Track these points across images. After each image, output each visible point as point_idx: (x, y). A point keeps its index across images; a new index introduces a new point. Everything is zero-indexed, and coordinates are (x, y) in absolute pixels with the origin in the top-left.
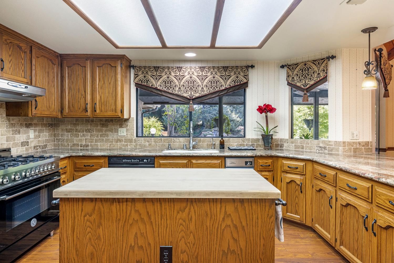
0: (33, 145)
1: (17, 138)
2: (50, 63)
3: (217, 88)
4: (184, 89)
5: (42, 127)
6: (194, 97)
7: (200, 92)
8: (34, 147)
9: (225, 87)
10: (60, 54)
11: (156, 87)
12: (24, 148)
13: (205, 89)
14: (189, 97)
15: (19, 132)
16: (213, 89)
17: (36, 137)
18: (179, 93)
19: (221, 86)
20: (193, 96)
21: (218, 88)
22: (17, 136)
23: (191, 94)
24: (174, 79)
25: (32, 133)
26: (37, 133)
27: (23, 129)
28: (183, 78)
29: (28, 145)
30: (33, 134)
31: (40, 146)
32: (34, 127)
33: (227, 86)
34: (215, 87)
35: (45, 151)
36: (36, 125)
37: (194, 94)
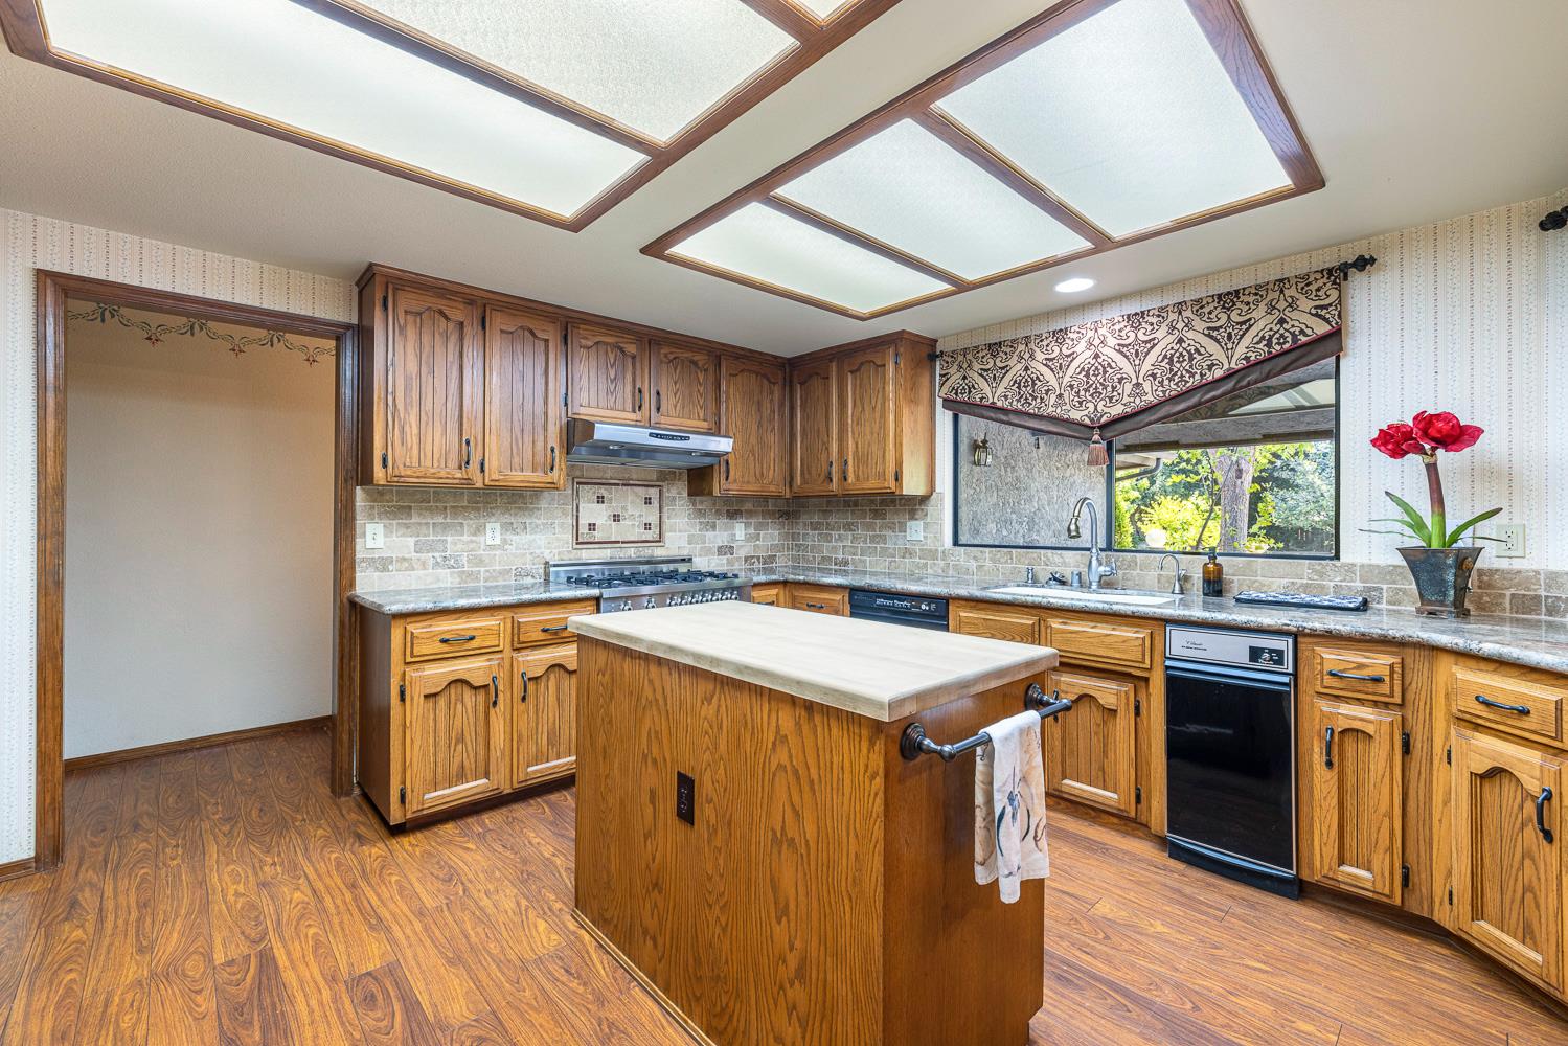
0: (742, 553)
1: (709, 539)
2: (765, 382)
3: (1192, 375)
4: (1072, 398)
5: (764, 518)
6: (1104, 419)
7: (1126, 399)
8: (746, 559)
9: (1226, 366)
10: (789, 359)
11: (993, 403)
12: (724, 559)
13: (1147, 386)
14: (1087, 421)
15: (714, 527)
16: (1176, 384)
17: (748, 539)
18: (1059, 410)
19: (1210, 368)
20: (1102, 416)
21: (1197, 377)
22: (710, 534)
23: (1096, 409)
24: (1044, 370)
25: (740, 530)
26: (752, 531)
27: (721, 522)
28: (1072, 361)
29: (732, 554)
30: (743, 533)
31: (758, 558)
32: (746, 518)
33: (1233, 365)
34: (1184, 373)
35: (772, 568)
36: (750, 513)
37: (1106, 410)
